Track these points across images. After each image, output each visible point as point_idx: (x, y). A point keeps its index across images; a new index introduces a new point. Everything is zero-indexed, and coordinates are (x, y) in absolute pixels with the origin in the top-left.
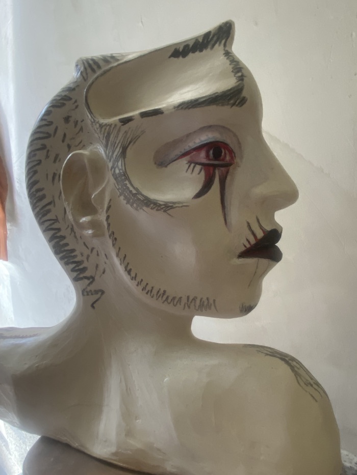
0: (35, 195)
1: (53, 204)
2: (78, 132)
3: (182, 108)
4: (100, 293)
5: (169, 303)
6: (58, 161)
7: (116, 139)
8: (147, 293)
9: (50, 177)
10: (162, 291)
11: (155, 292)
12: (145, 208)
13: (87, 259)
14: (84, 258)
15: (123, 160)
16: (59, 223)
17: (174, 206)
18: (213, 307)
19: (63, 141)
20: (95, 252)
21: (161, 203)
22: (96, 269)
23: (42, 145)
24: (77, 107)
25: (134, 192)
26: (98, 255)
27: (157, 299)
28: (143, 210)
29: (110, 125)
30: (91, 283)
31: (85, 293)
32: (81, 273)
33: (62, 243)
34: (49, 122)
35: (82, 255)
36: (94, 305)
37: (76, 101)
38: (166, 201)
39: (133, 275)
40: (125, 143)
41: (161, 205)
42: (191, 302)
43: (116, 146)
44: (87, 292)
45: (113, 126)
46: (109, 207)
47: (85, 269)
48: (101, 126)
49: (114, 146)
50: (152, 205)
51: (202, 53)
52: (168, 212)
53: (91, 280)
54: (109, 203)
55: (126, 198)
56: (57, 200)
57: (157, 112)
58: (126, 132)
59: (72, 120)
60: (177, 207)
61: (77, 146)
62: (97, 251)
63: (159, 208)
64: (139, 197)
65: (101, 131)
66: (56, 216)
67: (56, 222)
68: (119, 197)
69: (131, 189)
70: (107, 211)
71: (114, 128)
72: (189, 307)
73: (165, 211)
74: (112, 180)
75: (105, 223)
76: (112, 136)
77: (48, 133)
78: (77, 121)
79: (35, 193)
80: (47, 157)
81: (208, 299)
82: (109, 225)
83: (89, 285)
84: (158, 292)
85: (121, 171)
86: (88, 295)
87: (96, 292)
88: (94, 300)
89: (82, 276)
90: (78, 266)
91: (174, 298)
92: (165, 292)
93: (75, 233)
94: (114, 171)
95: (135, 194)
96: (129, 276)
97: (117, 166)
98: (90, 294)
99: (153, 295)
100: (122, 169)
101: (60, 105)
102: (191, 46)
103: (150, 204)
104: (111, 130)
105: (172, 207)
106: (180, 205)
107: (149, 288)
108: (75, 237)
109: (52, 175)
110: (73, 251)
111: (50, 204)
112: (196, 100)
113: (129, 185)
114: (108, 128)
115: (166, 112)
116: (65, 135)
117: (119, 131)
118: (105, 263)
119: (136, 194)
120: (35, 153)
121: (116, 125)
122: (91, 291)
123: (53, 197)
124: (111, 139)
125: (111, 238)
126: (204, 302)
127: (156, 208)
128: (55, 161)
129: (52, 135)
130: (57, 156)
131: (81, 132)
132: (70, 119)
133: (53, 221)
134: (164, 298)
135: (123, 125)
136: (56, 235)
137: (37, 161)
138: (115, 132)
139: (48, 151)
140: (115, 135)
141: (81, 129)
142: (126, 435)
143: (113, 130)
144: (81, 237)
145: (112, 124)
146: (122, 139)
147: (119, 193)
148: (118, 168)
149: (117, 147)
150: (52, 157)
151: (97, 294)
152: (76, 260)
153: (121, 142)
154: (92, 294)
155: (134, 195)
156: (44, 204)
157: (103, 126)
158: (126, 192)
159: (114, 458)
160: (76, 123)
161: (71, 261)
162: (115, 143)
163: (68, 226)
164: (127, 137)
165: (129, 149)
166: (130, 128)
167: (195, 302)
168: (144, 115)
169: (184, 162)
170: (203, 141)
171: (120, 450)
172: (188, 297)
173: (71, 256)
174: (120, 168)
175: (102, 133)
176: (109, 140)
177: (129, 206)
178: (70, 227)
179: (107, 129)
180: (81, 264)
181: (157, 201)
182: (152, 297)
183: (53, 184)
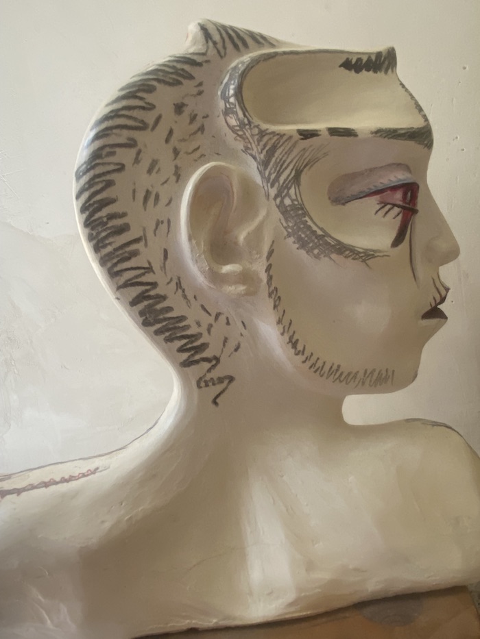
0: (106, 223)
1: (144, 241)
2: (195, 133)
3: (381, 136)
4: (226, 382)
5: (341, 381)
6: (155, 170)
7: (286, 156)
8: (315, 372)
9: (140, 196)
10: (335, 367)
11: (327, 368)
12: (334, 256)
13: (209, 331)
14: (203, 330)
15: (297, 188)
16: (154, 273)
17: (376, 255)
18: (390, 380)
19: (167, 141)
20: (222, 319)
21: (361, 250)
22: (224, 345)
23: (129, 139)
24: (200, 93)
25: (319, 232)
26: (228, 323)
27: (327, 378)
28: (330, 258)
29: (281, 136)
30: (214, 367)
31: (203, 384)
32: (196, 353)
33: (159, 307)
34: (148, 104)
35: (198, 324)
36: (217, 401)
37: (200, 84)
38: (366, 247)
39: (300, 347)
40: (300, 165)
41: (360, 253)
42: (368, 377)
43: (284, 167)
44: (206, 382)
45: (285, 138)
46: (271, 253)
47: (204, 346)
48: (262, 133)
49: (282, 166)
50: (347, 252)
51: (375, 75)
52: (367, 262)
53: (214, 362)
54: (272, 246)
55: (299, 239)
56: (150, 234)
57: (348, 133)
58: (304, 149)
59: (187, 112)
60: (378, 256)
61: (190, 153)
62: (227, 319)
63: (357, 257)
64: (328, 240)
65: (259, 141)
66: (149, 263)
67: (148, 272)
68: (285, 238)
69: (315, 228)
70: (268, 258)
71: (286, 141)
72: (363, 383)
73: (364, 261)
74: (277, 214)
75: (264, 277)
76: (279, 151)
77: (142, 121)
78: (196, 115)
79: (105, 220)
80: (137, 161)
81: (387, 371)
82: (270, 278)
83: (209, 370)
84: (331, 367)
85: (296, 203)
86: (207, 385)
87: (221, 380)
88: (218, 393)
89: (197, 357)
90: (192, 342)
91: (349, 374)
92: (339, 366)
93: (183, 291)
94: (282, 201)
95: (320, 235)
96: (293, 350)
97: (288, 195)
98: (210, 384)
99: (324, 372)
100: (297, 200)
101: (171, 81)
102: (364, 61)
103: (344, 251)
104: (281, 143)
105: (373, 257)
106: (381, 254)
107: (320, 364)
108: (185, 297)
109: (143, 194)
110: (182, 318)
111: (137, 240)
112: (395, 131)
113: (310, 223)
114: (276, 138)
115: (360, 136)
116: (171, 132)
117: (294, 145)
118: (242, 335)
119: (324, 236)
120: (112, 150)
121: (291, 137)
122: (212, 379)
123: (144, 229)
124: (277, 155)
125: (273, 296)
126: (382, 374)
127: (353, 256)
128: (150, 171)
129: (151, 127)
130: (154, 163)
131: (200, 132)
132: (185, 109)
133: (143, 271)
134: (338, 375)
135: (302, 139)
136: (147, 294)
137: (117, 164)
138: (288, 146)
139: (139, 152)
140: (286, 150)
141: (202, 129)
142: (307, 570)
143: (284, 143)
144: (195, 297)
145: (284, 134)
146: (297, 158)
147: (286, 233)
148: (290, 197)
149: (286, 168)
150: (145, 164)
151: (223, 382)
152: (189, 332)
153: (295, 161)
154: (214, 384)
155: (318, 237)
156: (124, 242)
157: (267, 134)
158: (304, 233)
159: (293, 609)
160: (193, 118)
161: (178, 335)
162: (284, 162)
163: (171, 280)
164: (304, 157)
165: (303, 173)
166: (311, 146)
167: (372, 376)
168: (334, 132)
169: (373, 202)
170: (400, 180)
171: (303, 594)
172: (366, 371)
173: (179, 327)
174: (294, 197)
175: (262, 143)
176: (274, 156)
177: (303, 252)
178: (175, 281)
179: (273, 141)
180: (196, 340)
181: (355, 247)
182: (322, 376)
183: (145, 210)
